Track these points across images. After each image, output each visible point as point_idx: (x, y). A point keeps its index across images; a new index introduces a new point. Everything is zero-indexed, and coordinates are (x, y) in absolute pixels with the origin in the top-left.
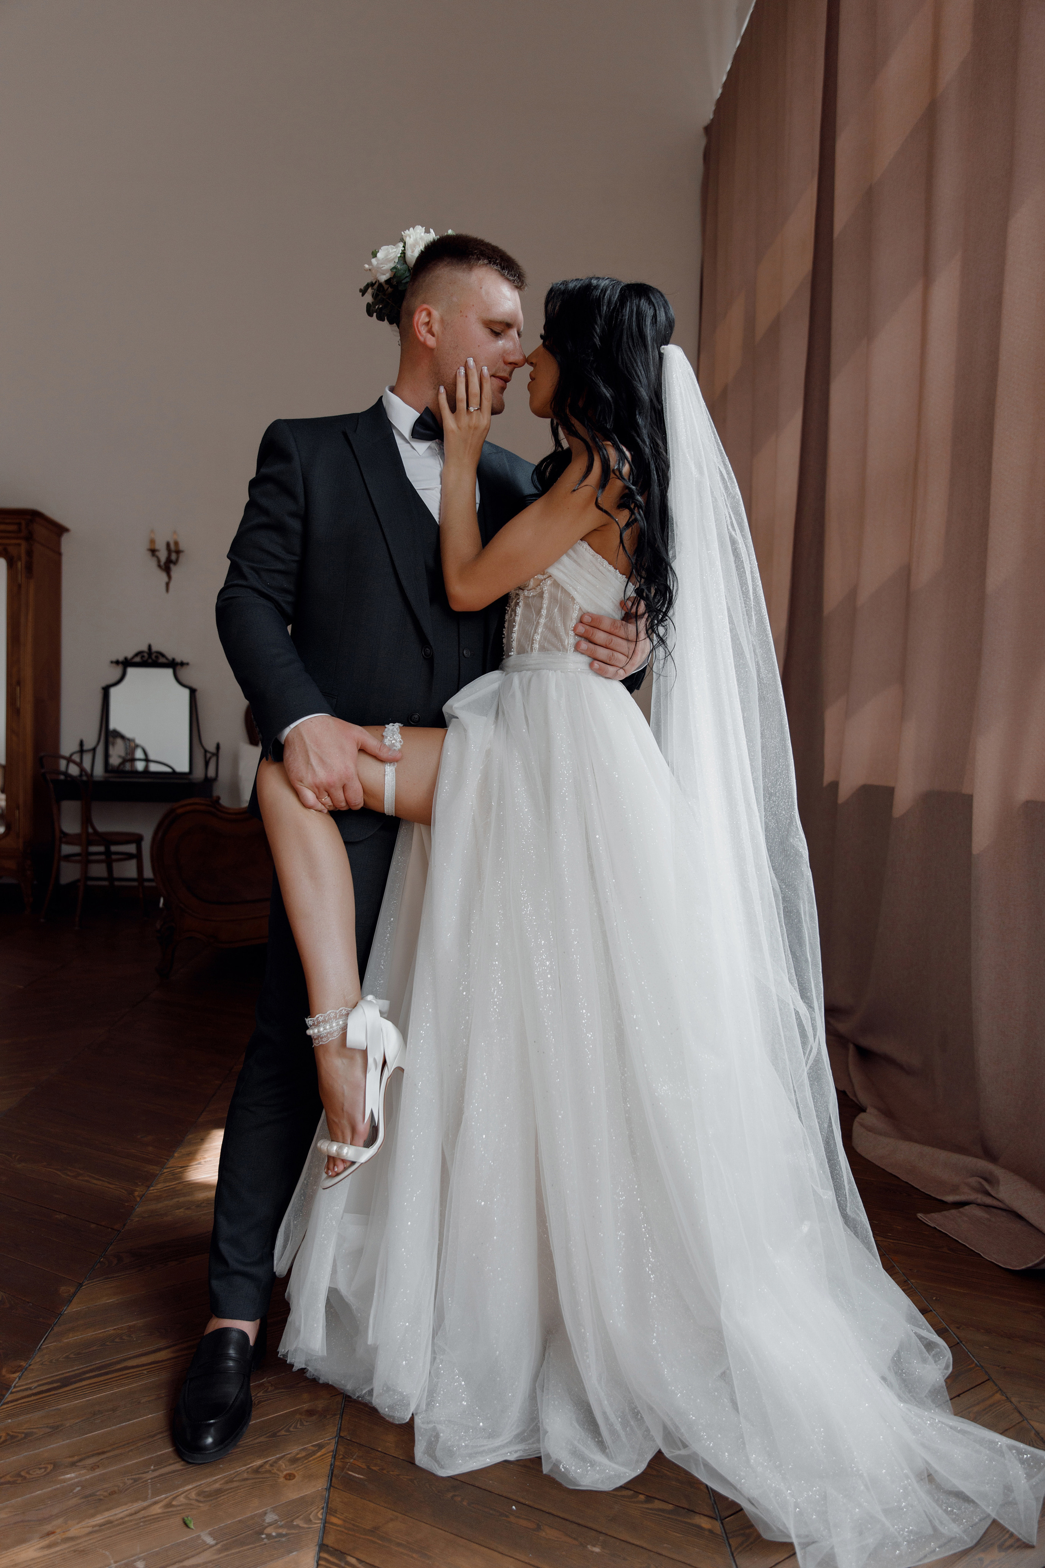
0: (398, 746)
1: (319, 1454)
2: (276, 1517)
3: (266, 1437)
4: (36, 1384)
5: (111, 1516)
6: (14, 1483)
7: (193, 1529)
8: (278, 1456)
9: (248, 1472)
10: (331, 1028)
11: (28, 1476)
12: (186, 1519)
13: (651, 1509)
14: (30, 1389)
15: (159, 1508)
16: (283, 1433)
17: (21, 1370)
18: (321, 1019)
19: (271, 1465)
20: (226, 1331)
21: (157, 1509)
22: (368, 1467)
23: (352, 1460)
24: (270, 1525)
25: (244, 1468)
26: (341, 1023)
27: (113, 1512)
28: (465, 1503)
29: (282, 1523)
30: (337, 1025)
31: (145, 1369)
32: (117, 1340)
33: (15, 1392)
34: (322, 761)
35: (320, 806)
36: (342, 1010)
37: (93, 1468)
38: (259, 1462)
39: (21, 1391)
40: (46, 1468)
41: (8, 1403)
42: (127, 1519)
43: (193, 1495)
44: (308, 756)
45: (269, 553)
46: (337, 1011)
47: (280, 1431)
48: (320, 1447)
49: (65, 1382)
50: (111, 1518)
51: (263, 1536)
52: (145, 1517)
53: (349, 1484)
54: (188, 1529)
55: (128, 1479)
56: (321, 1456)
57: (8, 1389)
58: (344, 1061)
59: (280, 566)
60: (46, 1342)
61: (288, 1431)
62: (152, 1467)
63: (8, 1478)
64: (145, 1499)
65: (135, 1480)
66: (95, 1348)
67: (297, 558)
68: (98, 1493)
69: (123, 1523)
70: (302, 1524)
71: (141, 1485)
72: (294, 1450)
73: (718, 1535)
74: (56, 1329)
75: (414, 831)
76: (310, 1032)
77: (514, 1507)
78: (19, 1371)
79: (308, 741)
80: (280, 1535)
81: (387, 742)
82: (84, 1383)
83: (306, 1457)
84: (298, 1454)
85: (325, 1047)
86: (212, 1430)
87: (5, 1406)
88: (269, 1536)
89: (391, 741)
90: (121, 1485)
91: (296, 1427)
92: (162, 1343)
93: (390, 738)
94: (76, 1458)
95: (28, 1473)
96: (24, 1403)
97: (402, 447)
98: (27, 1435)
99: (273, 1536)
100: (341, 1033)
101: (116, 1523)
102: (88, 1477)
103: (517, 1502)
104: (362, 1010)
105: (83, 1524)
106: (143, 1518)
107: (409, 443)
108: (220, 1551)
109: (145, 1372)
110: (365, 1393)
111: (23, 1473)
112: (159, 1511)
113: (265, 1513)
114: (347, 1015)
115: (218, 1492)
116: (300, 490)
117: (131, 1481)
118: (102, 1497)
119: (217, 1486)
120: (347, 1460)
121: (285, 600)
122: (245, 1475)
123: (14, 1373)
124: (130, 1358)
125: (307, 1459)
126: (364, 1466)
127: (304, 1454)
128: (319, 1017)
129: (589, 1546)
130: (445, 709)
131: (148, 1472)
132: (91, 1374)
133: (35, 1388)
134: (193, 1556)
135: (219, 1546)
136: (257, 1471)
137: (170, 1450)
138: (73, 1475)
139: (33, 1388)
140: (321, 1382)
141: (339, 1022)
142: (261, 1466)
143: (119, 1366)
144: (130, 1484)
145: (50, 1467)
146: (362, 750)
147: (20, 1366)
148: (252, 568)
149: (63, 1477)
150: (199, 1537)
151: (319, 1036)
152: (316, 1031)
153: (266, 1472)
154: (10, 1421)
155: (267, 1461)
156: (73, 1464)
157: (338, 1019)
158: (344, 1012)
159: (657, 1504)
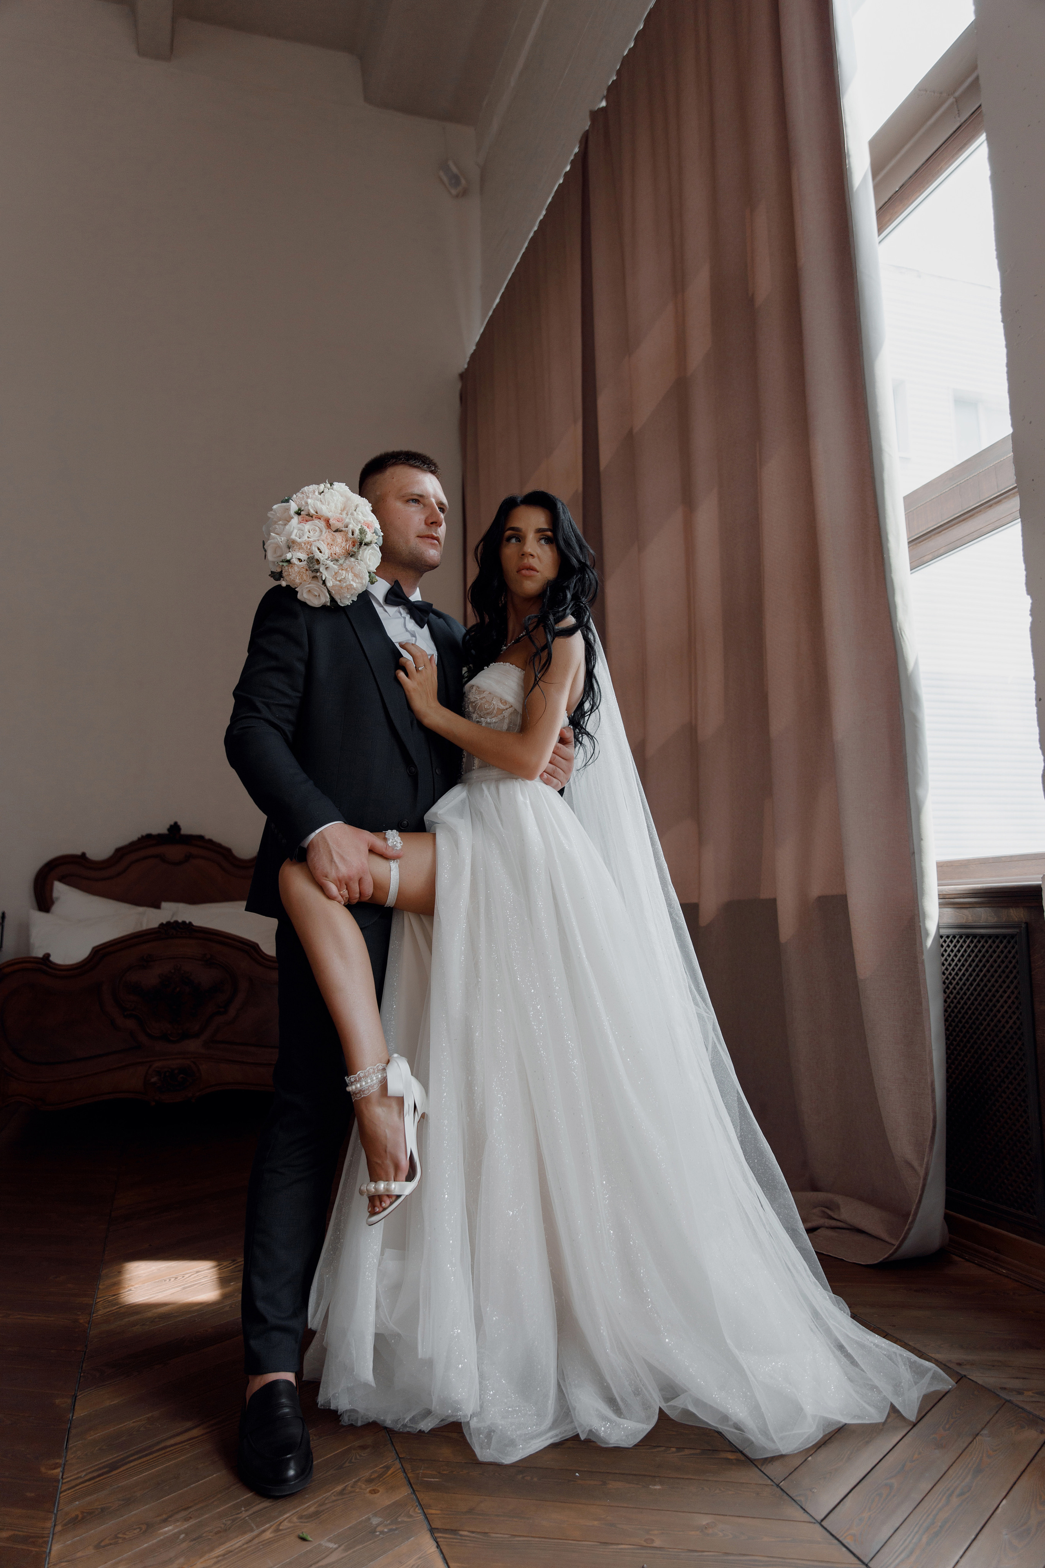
0: (399, 846)
1: (390, 1472)
2: (380, 1519)
3: (335, 1470)
4: (84, 1474)
5: (228, 1547)
6: (116, 1543)
7: (309, 1541)
8: (354, 1480)
9: (334, 1495)
10: (372, 1081)
11: (127, 1537)
12: (301, 1535)
13: (685, 1455)
14: (80, 1477)
15: (271, 1533)
16: (347, 1464)
17: (60, 1466)
18: (362, 1075)
19: (352, 1487)
20: (275, 1383)
21: (268, 1535)
22: (439, 1473)
23: (421, 1471)
24: (378, 1525)
25: (329, 1494)
26: (380, 1076)
27: (228, 1545)
28: (535, 1479)
29: (389, 1522)
30: (377, 1079)
31: (188, 1444)
32: (142, 1429)
33: (65, 1483)
34: (342, 858)
35: (340, 898)
36: (379, 1066)
37: (187, 1519)
38: (339, 1488)
39: (71, 1480)
40: (141, 1529)
41: (65, 1491)
42: (245, 1546)
43: (295, 1519)
44: (331, 855)
45: (278, 691)
46: (375, 1067)
47: (344, 1464)
48: (388, 1468)
49: (113, 1467)
50: (230, 1549)
51: (378, 1533)
52: (261, 1542)
53: (429, 1487)
54: (307, 1542)
55: (226, 1521)
56: (392, 1474)
57: (58, 1481)
58: (384, 1109)
59: (287, 701)
60: (70, 1442)
61: (350, 1462)
62: (243, 1509)
63: (107, 1542)
64: (252, 1530)
65: (234, 1520)
66: (124, 1438)
67: (299, 695)
68: (204, 1535)
69: (245, 1549)
70: (406, 1519)
71: (240, 1522)
72: (366, 1474)
73: (743, 1460)
74: (73, 1431)
75: (405, 920)
76: (349, 1089)
77: (577, 1474)
78: (58, 1467)
79: (331, 843)
80: (390, 1530)
81: (390, 843)
82: (132, 1464)
83: (380, 1476)
84: (371, 1476)
85: (367, 1099)
86: (292, 1464)
87: (65, 1493)
88: (382, 1532)
89: (393, 842)
90: (223, 1526)
91: (356, 1459)
92: (189, 1424)
93: (392, 840)
94: (164, 1516)
95: (124, 1534)
96: (82, 1488)
97: (379, 610)
98: (103, 1510)
99: (386, 1532)
100: (380, 1085)
101: (237, 1550)
102: (186, 1526)
103: (578, 1471)
104: (396, 1064)
105: (206, 1557)
106: (259, 1543)
107: (382, 607)
108: (346, 1550)
109: (187, 1446)
110: (407, 1422)
111: (120, 1535)
112: (271, 1535)
113: (369, 1519)
114: (384, 1069)
115: (317, 1514)
116: (305, 640)
117: (229, 1522)
118: (210, 1537)
119: (312, 1509)
120: (418, 1472)
121: (288, 728)
122: (334, 1498)
123: (54, 1469)
124: (166, 1440)
125: (381, 1478)
126: (434, 1473)
127: (376, 1475)
128: (360, 1073)
129: (650, 1486)
130: (428, 817)
131: (241, 1512)
132: (136, 1457)
133: (85, 1475)
134: (324, 1558)
135: (342, 1547)
136: (342, 1493)
137: (251, 1494)
138: (170, 1528)
139: (82, 1476)
140: (359, 1424)
141: (378, 1075)
142: (344, 1489)
143: (157, 1448)
144: (231, 1523)
145: (144, 1527)
146: (372, 851)
147: (57, 1463)
148: (264, 703)
149: (161, 1531)
150: (320, 1545)
151: (360, 1090)
152: (358, 1085)
153: (351, 1492)
154: (77, 1503)
155: (347, 1485)
156: (165, 1521)
157: (376, 1073)
158: (381, 1068)
159: (687, 1452)
